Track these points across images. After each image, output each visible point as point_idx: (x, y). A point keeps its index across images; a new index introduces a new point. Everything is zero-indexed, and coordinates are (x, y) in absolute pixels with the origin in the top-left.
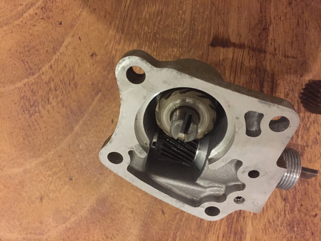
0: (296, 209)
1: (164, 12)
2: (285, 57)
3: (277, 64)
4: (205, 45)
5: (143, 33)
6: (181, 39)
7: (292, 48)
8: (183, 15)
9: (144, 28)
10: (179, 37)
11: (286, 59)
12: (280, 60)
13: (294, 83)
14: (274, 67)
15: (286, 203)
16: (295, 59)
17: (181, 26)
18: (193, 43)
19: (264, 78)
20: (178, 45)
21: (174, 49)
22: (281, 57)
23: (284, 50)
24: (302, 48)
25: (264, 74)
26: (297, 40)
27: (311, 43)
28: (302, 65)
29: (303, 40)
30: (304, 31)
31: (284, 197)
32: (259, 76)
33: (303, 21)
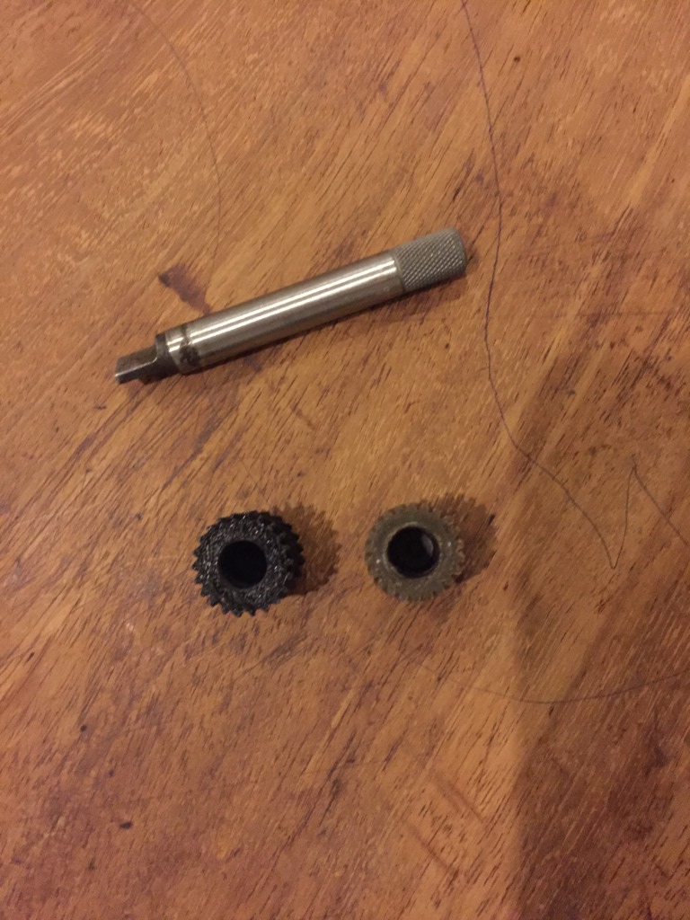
0: (93, 773)
1: (113, 148)
2: (294, 410)
3: (266, 412)
4: (150, 268)
5: (46, 159)
6: (109, 224)
7: (319, 401)
8: (147, 181)
9: (56, 152)
10: (111, 216)
11: (293, 415)
12: (279, 409)
13: (275, 477)
14: (258, 414)
15: (81, 738)
17: (127, 198)
18: (128, 247)
19: (220, 423)
20: (97, 231)
21: (83, 232)
22: (283, 404)
23: (299, 393)
24: (340, 415)
25: (228, 414)
26: (340, 393)
27: (366, 420)
28: (317, 451)
29: (353, 402)
30: (369, 384)
31: (84, 723)
32: (214, 410)
33: (379, 363)
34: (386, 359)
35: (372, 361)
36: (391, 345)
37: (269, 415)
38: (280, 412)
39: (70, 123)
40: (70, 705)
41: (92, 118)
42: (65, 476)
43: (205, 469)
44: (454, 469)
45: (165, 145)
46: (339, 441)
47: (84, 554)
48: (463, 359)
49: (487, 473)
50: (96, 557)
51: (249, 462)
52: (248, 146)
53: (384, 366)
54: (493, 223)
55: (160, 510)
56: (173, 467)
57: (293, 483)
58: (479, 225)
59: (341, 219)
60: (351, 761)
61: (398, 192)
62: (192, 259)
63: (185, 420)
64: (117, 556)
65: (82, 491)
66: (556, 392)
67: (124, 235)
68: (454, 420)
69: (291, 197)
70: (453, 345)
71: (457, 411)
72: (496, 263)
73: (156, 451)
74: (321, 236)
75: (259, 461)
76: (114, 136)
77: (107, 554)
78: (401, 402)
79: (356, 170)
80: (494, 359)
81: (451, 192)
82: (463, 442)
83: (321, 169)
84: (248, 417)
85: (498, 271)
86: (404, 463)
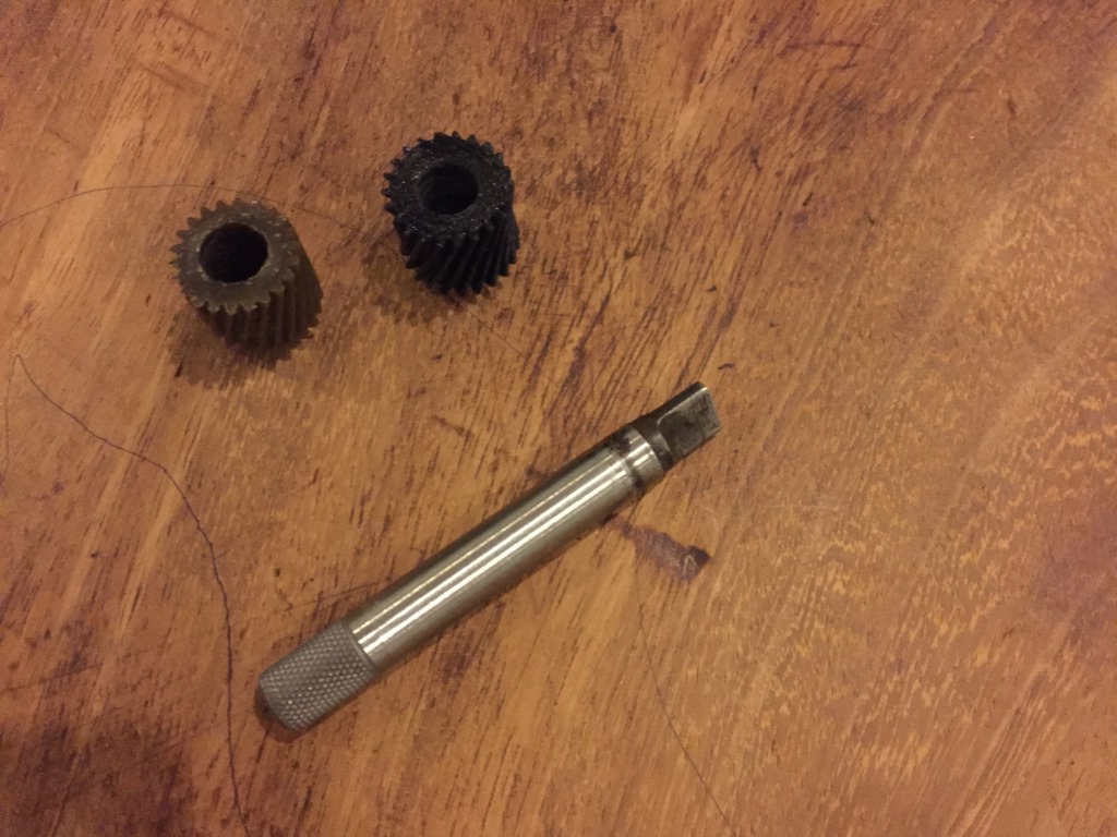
1: (848, 730)
2: (469, 434)
3: (505, 421)
4: (727, 566)
5: (945, 686)
6: (809, 615)
7: (437, 453)
8: (778, 694)
9: (933, 702)
10: (811, 626)
11: (466, 428)
12: (488, 430)
13: (469, 345)
14: (515, 415)
15: (613, 20)
16: (441, 414)
17: (798, 659)
18: (769, 588)
19: (562, 391)
20: (823, 599)
21: (843, 592)
22: (485, 437)
23: (467, 456)
24: (404, 443)
25: (555, 404)
26: (413, 471)
27: (369, 446)
28: (423, 391)
29: (392, 465)
30: (375, 492)
31: (614, 36)
32: (575, 405)
33: (369, 525)
34: (360, 531)
35: (378, 525)
36: (358, 552)
37: (500, 418)
38: (486, 427)
39: (932, 754)
40: (637, 46)
41: (901, 772)
42: (739, 275)
43: (564, 330)
44: (239, 417)
45: (770, 759)
46: (398, 412)
47: (681, 198)
48: (252, 561)
49: (195, 422)
50: (665, 199)
51: (509, 355)
52: (644, 791)
53: (360, 523)
54: (243, 770)
55: (605, 269)
56: (606, 322)
57: (444, 345)
58: (263, 762)
59: (471, 716)
60: (299, 80)
61: (397, 781)
62: (672, 595)
63: (609, 382)
64: (639, 208)
65: (711, 263)
66: (118, 549)
67: (781, 602)
68: (250, 478)
69: (554, 730)
70: (270, 577)
71: (249, 490)
72: (229, 710)
73: (634, 334)
74: (495, 680)
75: (497, 359)
76: (855, 751)
77: (652, 205)
78: (327, 482)
79: (468, 800)
80: (210, 572)
81: (316, 801)
82: (232, 454)
83: (521, 786)
84: (527, 410)
85: (224, 700)
86: (307, 405)
